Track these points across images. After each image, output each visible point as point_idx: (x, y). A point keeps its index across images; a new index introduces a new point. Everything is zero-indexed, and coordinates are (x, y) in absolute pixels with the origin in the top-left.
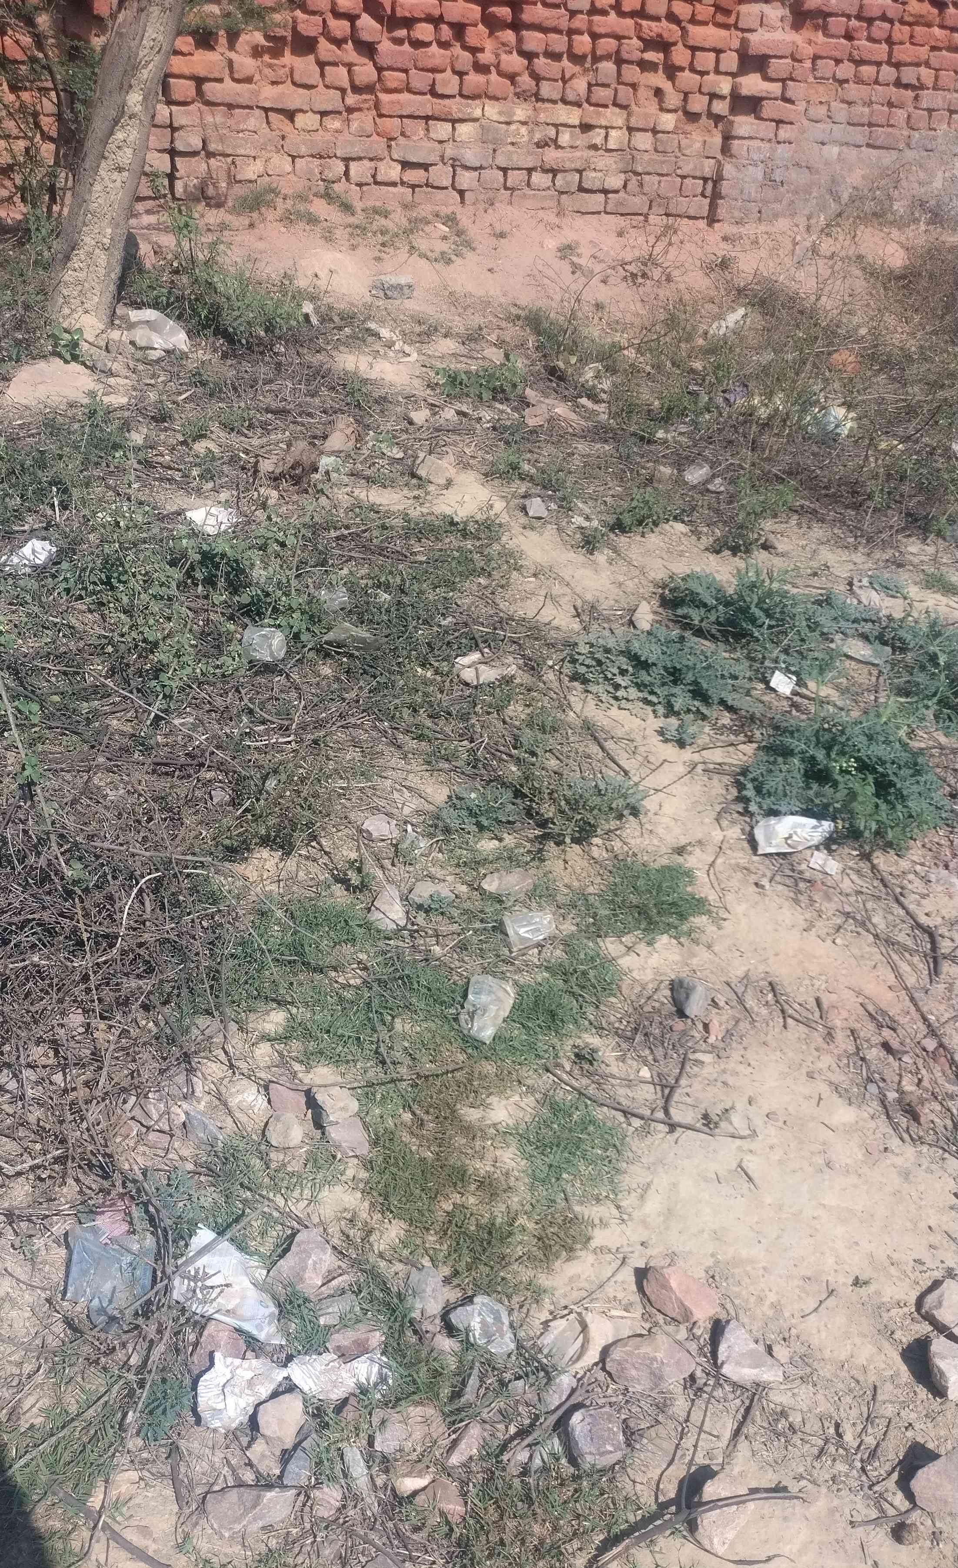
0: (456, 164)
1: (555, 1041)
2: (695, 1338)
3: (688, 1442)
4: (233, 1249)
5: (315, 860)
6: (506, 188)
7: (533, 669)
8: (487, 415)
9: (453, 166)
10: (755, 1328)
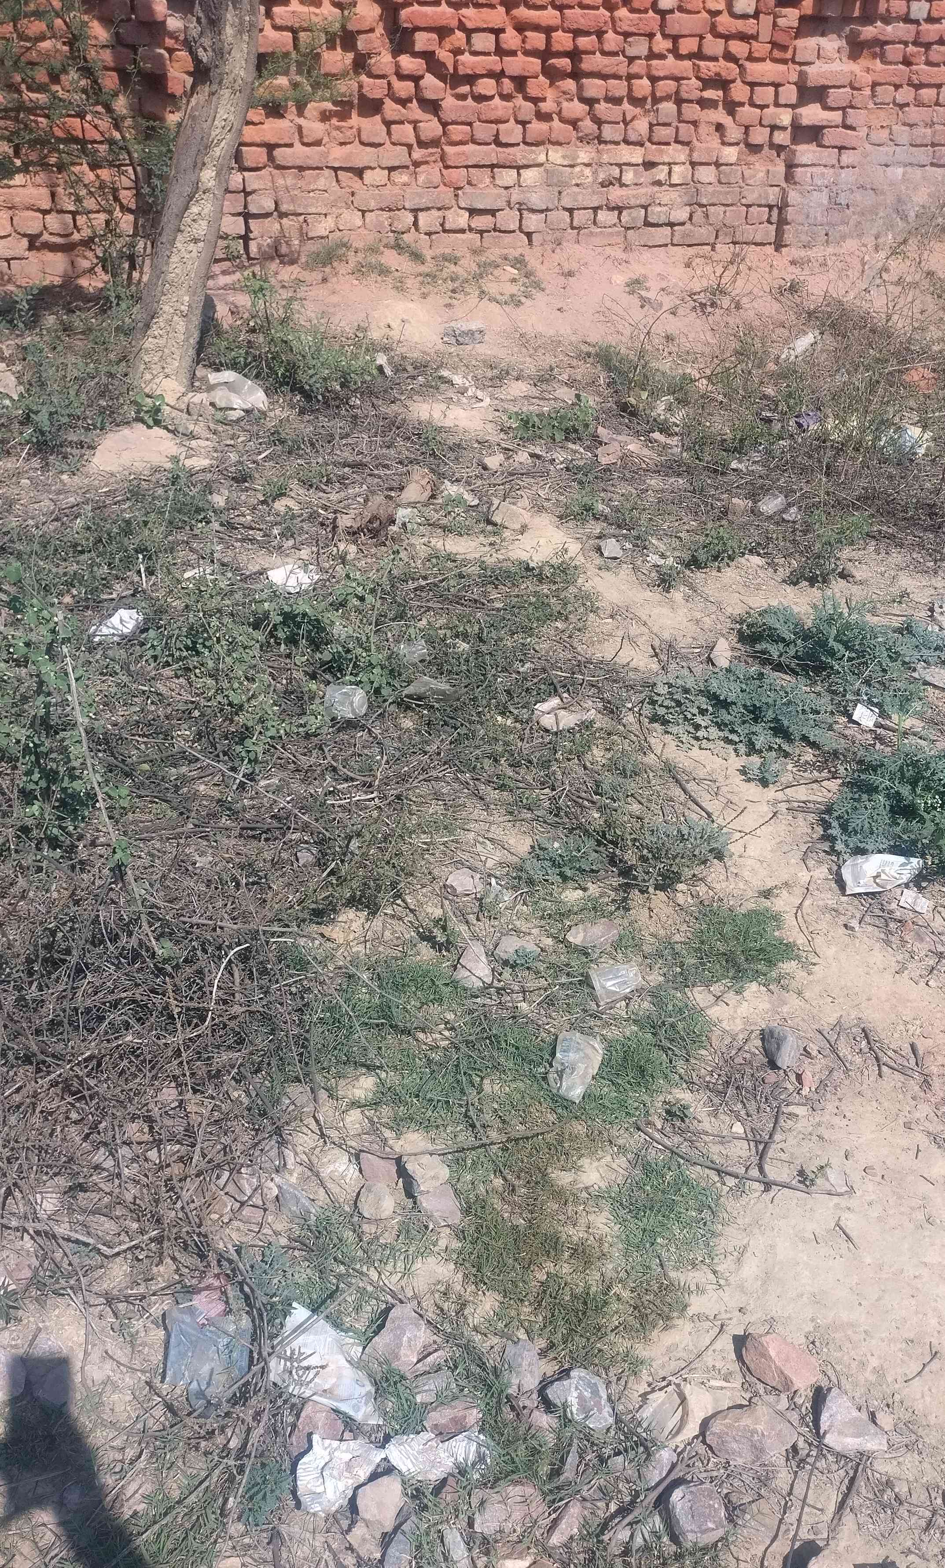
0: (522, 208)
1: (646, 1098)
2: (796, 1407)
3: (791, 1517)
4: (328, 1328)
5: (400, 919)
6: (573, 228)
7: (612, 712)
8: (560, 456)
9: (519, 210)
10: (857, 1395)
